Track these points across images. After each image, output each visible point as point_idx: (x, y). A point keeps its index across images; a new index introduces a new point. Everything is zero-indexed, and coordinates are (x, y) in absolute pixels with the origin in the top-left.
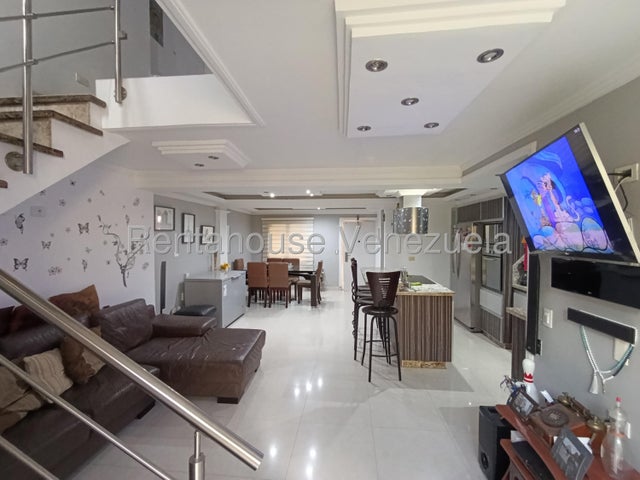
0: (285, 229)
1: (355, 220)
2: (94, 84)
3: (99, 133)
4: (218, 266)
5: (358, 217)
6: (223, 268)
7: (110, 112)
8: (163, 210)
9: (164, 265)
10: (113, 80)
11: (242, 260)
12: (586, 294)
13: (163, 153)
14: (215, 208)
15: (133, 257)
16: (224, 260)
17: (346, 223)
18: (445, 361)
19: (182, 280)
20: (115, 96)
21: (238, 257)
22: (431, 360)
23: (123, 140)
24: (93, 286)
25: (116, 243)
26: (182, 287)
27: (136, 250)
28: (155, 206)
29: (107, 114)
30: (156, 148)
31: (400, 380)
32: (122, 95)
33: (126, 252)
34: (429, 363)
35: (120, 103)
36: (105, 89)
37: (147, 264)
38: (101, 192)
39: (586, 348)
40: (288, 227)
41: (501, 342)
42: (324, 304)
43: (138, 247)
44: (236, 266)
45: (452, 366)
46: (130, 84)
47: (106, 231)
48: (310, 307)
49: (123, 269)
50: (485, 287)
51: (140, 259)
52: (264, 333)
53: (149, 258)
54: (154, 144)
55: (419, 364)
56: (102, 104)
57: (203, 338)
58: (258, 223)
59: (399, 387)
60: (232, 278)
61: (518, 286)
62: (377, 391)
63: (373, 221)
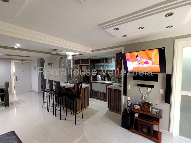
1: (21, 62)
5: (22, 60)
12: (144, 80)
18: (87, 106)
31: (83, 118)
39: (140, 91)
45: (89, 107)
59: (85, 120)
61: (93, 81)
62: (82, 126)
63: (30, 63)
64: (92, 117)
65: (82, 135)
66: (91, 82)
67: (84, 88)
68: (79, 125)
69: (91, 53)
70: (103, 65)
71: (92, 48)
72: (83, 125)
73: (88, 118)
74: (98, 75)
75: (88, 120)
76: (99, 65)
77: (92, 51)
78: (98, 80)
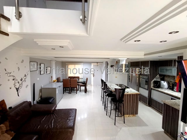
0: (74, 66)
1: (96, 64)
2: (3, 8)
3: (7, 34)
4: (52, 81)
5: (97, 63)
6: (54, 81)
7: (12, 24)
8: (33, 63)
9: (34, 85)
10: (14, 7)
11: (60, 77)
13: (39, 44)
14: (51, 60)
15: (22, 84)
16: (54, 79)
17: (94, 65)
18: (136, 114)
19: (40, 88)
20: (16, 16)
21: (58, 77)
22: (132, 114)
23: (19, 38)
24: (4, 100)
25: (14, 79)
26: (41, 91)
27: (22, 81)
28: (30, 62)
29: (11, 25)
30: (36, 42)
31: (124, 123)
32: (19, 15)
33: (18, 82)
34: (131, 115)
35: (18, 19)
36: (9, 11)
37: (28, 85)
38: (6, 58)
40: (75, 66)
41: (147, 105)
42: (88, 92)
43: (23, 79)
44: (58, 80)
45: (138, 116)
46: (24, 10)
47: (9, 75)
48: (84, 93)
49: (17, 90)
50: (140, 87)
51: (24, 84)
52: (76, 109)
53: (28, 82)
54: (35, 40)
55: (128, 116)
56: (8, 19)
57: (53, 114)
58: (64, 64)
59: (126, 127)
60: (59, 86)
61: (153, 88)
62: (119, 129)
63: (102, 64)
64: (135, 127)
65: (114, 137)
66: (151, 89)
67: (132, 94)
68: (118, 127)
69: (143, 57)
70: (171, 69)
71: (144, 52)
72: (121, 129)
73: (130, 126)
74: (162, 82)
75: (128, 127)
76: (164, 69)
77: (145, 55)
78: (162, 87)
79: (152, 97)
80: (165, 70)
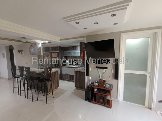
31: (53, 97)
39: (98, 72)
41: (60, 79)
61: (63, 66)
65: (53, 111)
66: (61, 67)
68: (50, 103)
70: (71, 52)
71: (60, 38)
77: (61, 40)
78: (67, 64)
79: (62, 72)
80: (68, 53)
